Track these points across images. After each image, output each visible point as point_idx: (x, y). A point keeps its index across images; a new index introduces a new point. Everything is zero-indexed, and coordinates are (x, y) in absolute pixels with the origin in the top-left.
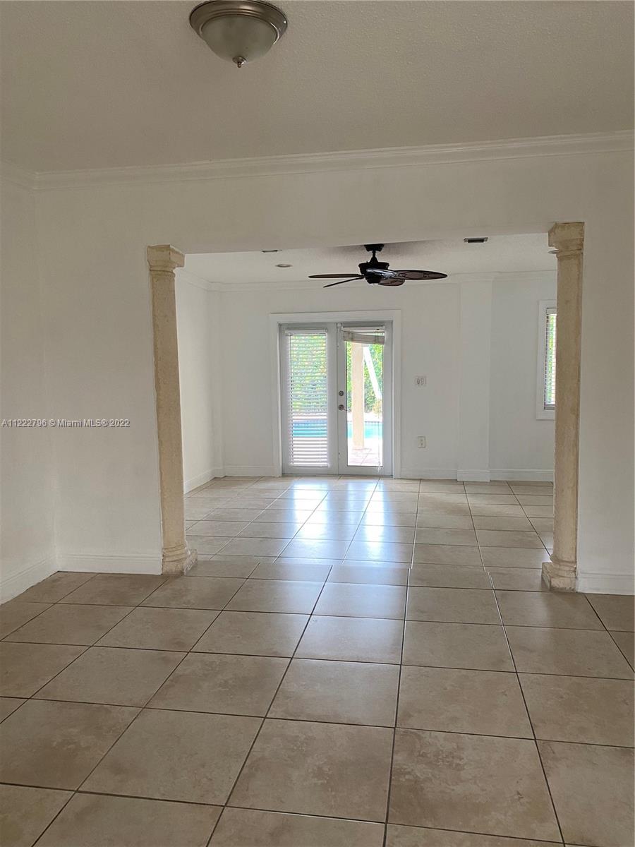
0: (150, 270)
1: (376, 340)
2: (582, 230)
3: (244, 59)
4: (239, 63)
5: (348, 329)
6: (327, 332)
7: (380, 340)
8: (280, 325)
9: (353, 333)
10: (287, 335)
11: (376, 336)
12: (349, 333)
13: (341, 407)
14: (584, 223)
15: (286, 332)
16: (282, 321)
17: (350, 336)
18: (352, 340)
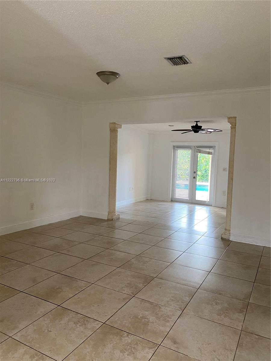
0: (110, 130)
1: (209, 153)
2: (236, 119)
3: (109, 83)
4: (108, 84)
6: (191, 149)
7: (210, 153)
8: (174, 146)
10: (176, 150)
11: (209, 152)
12: (199, 150)
13: (194, 178)
14: (236, 117)
15: (176, 149)
16: (174, 145)
18: (200, 152)
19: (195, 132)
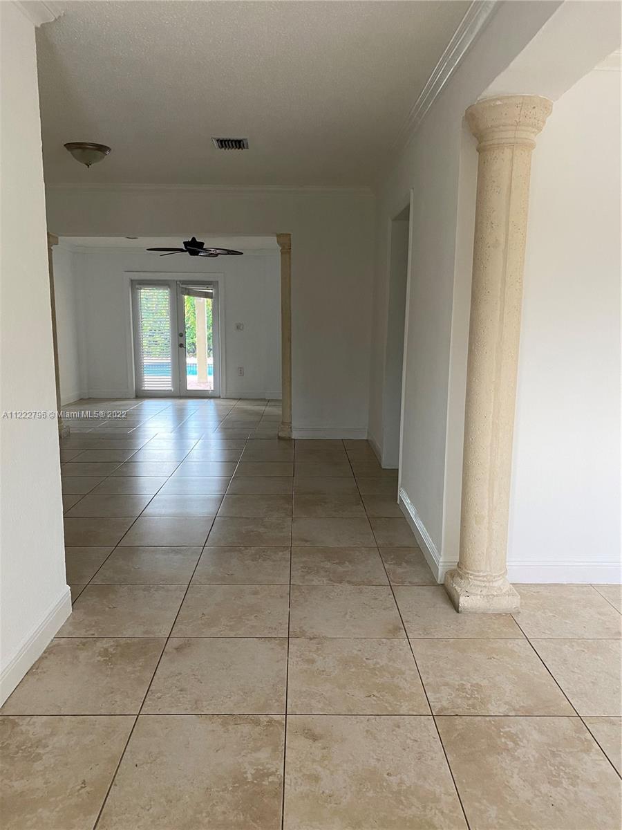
2: (290, 239)
3: (90, 164)
4: (87, 165)
5: (184, 286)
6: (169, 287)
7: (209, 295)
8: (132, 281)
9: (189, 289)
10: (138, 289)
11: (206, 292)
12: (186, 288)
13: (182, 345)
14: (290, 234)
15: (137, 286)
16: (132, 278)
17: (187, 291)
18: (188, 294)
19: (191, 254)
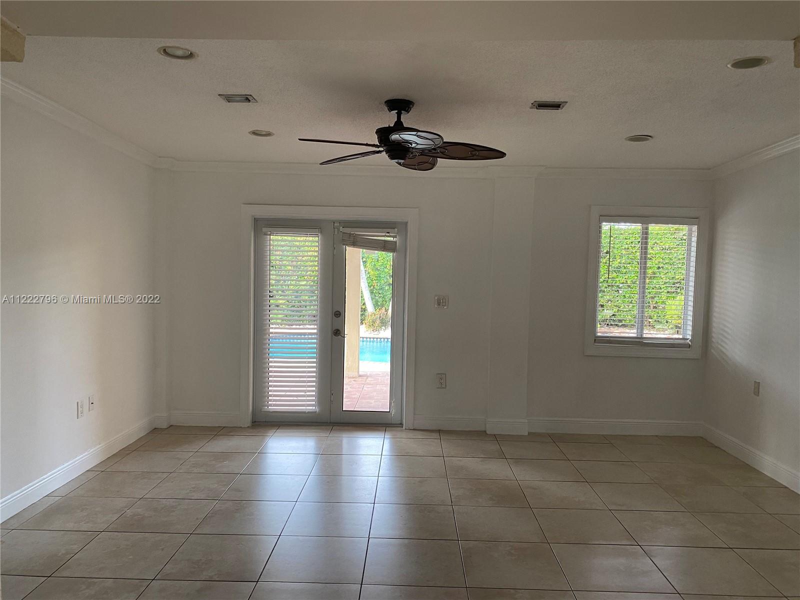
1: (385, 247)
5: (348, 230)
6: (321, 233)
8: (256, 220)
9: (354, 236)
10: (266, 234)
11: (385, 241)
12: (350, 234)
13: (336, 332)
15: (264, 230)
16: (258, 215)
17: (352, 238)
18: (354, 244)
19: (392, 157)
